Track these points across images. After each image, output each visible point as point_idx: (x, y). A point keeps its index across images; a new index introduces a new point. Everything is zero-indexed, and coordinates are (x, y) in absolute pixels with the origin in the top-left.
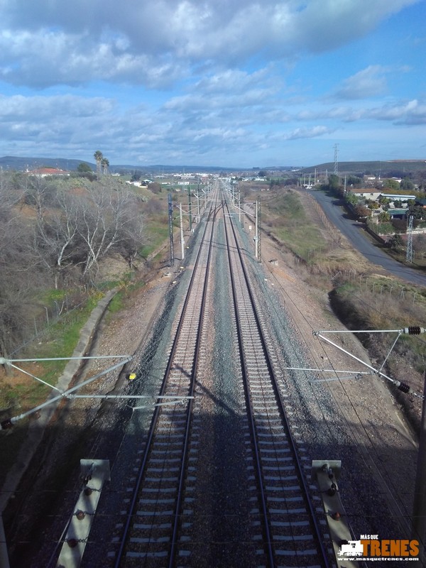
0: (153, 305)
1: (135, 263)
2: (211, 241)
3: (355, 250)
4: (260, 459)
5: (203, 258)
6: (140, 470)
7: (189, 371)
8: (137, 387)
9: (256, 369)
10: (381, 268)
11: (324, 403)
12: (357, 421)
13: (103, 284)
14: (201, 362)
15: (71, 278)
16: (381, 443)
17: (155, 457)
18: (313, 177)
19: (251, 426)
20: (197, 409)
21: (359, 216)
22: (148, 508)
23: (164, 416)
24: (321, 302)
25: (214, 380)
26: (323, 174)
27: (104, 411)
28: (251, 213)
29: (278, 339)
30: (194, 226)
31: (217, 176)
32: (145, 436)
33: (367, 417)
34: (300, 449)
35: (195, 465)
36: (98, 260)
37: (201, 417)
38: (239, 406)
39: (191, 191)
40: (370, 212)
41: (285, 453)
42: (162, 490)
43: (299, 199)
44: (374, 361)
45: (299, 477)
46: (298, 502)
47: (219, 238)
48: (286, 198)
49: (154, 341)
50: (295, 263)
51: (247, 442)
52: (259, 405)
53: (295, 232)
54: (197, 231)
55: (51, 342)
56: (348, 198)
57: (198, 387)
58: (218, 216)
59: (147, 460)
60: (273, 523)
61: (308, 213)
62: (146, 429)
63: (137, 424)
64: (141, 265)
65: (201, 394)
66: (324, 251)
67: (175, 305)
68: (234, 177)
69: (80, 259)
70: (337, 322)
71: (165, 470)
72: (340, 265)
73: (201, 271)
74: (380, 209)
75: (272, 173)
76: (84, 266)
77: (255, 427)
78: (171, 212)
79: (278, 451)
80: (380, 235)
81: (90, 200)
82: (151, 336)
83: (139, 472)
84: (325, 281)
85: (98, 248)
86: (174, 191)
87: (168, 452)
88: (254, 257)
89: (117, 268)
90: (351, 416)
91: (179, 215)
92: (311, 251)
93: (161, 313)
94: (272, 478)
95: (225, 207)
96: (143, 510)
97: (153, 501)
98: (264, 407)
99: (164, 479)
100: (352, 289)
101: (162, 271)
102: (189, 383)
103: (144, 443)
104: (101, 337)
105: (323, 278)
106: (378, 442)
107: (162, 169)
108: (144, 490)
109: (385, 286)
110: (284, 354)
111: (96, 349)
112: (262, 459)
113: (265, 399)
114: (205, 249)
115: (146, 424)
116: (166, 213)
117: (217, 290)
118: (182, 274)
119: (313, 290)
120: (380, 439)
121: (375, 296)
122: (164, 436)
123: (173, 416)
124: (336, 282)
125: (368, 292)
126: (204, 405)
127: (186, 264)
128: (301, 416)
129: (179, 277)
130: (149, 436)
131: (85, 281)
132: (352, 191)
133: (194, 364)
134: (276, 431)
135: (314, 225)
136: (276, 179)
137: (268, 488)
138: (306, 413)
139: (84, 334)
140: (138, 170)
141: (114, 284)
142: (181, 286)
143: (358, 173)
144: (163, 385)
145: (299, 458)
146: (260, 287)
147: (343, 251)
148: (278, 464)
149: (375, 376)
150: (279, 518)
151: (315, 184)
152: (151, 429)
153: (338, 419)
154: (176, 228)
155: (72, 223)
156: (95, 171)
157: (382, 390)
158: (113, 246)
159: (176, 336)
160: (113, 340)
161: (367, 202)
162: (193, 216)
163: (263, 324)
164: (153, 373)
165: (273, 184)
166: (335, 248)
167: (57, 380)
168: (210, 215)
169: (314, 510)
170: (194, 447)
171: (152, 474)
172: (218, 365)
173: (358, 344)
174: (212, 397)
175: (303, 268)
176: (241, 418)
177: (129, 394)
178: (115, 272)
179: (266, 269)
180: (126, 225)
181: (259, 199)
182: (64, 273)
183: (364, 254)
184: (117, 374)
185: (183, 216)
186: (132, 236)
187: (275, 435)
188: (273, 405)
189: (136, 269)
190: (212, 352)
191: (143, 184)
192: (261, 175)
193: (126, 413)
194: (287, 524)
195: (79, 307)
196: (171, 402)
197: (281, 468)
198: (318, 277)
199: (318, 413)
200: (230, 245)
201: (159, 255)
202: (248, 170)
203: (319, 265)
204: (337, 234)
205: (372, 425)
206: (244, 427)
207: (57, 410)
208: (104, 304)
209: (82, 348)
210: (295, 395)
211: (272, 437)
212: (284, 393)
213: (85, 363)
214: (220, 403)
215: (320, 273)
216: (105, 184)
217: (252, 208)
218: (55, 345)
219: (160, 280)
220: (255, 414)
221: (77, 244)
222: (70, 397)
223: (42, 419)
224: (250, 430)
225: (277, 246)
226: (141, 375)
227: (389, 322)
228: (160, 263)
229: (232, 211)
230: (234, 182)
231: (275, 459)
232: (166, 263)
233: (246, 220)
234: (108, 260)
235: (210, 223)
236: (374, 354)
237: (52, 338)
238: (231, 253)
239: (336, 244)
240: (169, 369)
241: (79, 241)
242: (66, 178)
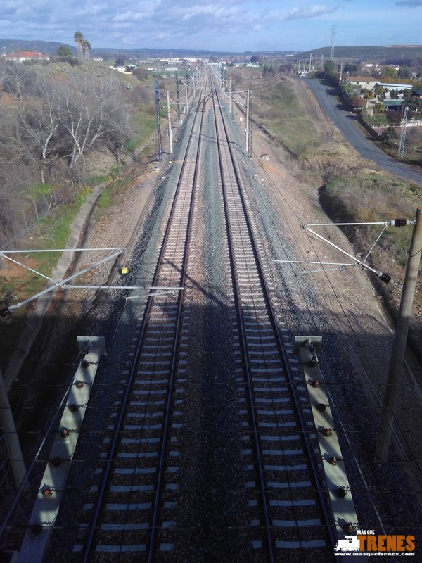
0: (141, 201)
1: (122, 157)
2: (200, 134)
3: (348, 143)
4: (246, 345)
5: (192, 152)
6: (135, 355)
7: (179, 265)
8: (128, 280)
9: (245, 264)
10: (372, 163)
11: (309, 294)
12: (339, 310)
13: (90, 179)
14: (191, 258)
15: (58, 172)
16: (360, 331)
17: (149, 344)
18: (308, 63)
19: (238, 316)
20: (187, 301)
21: (354, 107)
22: (143, 387)
23: (156, 307)
24: (311, 198)
25: (204, 274)
26: (318, 60)
27: (99, 302)
28: (242, 103)
29: (266, 235)
30: (183, 117)
31: (207, 60)
32: (138, 325)
33: (348, 307)
34: (283, 336)
35: (186, 350)
36: (84, 153)
37: (191, 308)
38: (228, 298)
39: (179, 77)
40: (366, 102)
41: (270, 340)
42: (156, 372)
43: (293, 87)
44: (359, 255)
45: (282, 360)
46: (280, 382)
47: (209, 130)
48: (280, 87)
49: (144, 237)
50: (287, 158)
51: (234, 331)
52: (246, 297)
53: (288, 124)
54: (186, 122)
55: (42, 237)
56: (343, 87)
57: (188, 281)
58: (208, 107)
59: (142, 346)
60: (257, 400)
61: (301, 104)
62: (139, 319)
63: (131, 314)
64: (128, 160)
65: (191, 287)
66: (317, 145)
67: (164, 201)
68: (225, 63)
69: (65, 152)
70: (325, 217)
71: (158, 355)
72: (332, 160)
73: (190, 166)
74: (376, 100)
75: (265, 59)
76: (69, 160)
77: (242, 317)
78: (158, 100)
79: (263, 338)
80: (373, 127)
81: (73, 88)
82: (141, 232)
84: (316, 176)
85: (83, 140)
86: (161, 78)
87: (161, 339)
88: (244, 152)
89: (104, 162)
90: (335, 307)
91: (166, 104)
92: (303, 144)
93: (150, 209)
94: (257, 361)
95: (215, 97)
96: (139, 390)
97: (148, 382)
98: (251, 298)
99: (157, 363)
100: (342, 184)
101: (151, 166)
102: (180, 277)
103: (138, 332)
104: (92, 233)
105: (314, 173)
106: (357, 329)
107: (146, 53)
108: (139, 372)
109: (375, 181)
110: (272, 249)
111: (88, 243)
112: (248, 345)
113: (252, 292)
114: (194, 142)
115: (139, 314)
116: (152, 102)
117: (206, 186)
118: (171, 169)
119: (304, 185)
120: (359, 326)
121: (364, 192)
122: (157, 325)
123: (165, 307)
124: (326, 178)
125: (357, 187)
126: (194, 297)
127: (175, 159)
128: (286, 307)
129: (168, 172)
130: (142, 325)
131: (72, 175)
132: (348, 79)
133: (184, 259)
134: (262, 321)
135: (308, 117)
136: (269, 65)
137: (253, 370)
138: (291, 303)
139: (75, 230)
140: (122, 53)
141: (101, 179)
142: (169, 182)
143: (353, 58)
144: (154, 279)
145: (283, 344)
146: (250, 183)
147: (335, 145)
148: (263, 349)
149: (357, 268)
150: (263, 395)
151: (310, 71)
152: (144, 318)
153: (320, 309)
154: (163, 119)
155: (55, 113)
156: (76, 55)
157: (364, 282)
158: (98, 138)
159: (166, 231)
160: (104, 235)
161: (363, 91)
162: (181, 106)
163: (252, 220)
164: (145, 267)
165: (267, 71)
166: (327, 142)
167: (51, 274)
168: (199, 105)
169: (295, 388)
170: (185, 335)
171: (146, 359)
172: (208, 260)
173: (344, 239)
174: (202, 290)
175: (294, 163)
176: (229, 308)
177: (123, 285)
178: (102, 166)
179: (256, 163)
180: (111, 115)
181: (251, 86)
182: (50, 166)
183: (356, 148)
184: (109, 269)
185: (171, 106)
186: (118, 127)
187: (261, 324)
188: (260, 297)
189: (123, 163)
190: (202, 248)
191: (128, 70)
192: (254, 60)
193: (120, 304)
194: (270, 401)
195: (68, 202)
196: (160, 294)
197: (266, 353)
198: (308, 172)
199: (301, 303)
200: (220, 138)
201: (147, 149)
202: (241, 54)
203: (310, 160)
204: (330, 126)
205: (353, 314)
206: (232, 317)
207: (53, 301)
208: (93, 200)
209: (73, 243)
210: (281, 287)
211: (258, 326)
212: (270, 285)
213: (78, 255)
214: (210, 296)
215: (311, 169)
216: (87, 69)
217: (243, 97)
218: (47, 240)
219: (148, 175)
220: (243, 305)
221: (61, 136)
222: (65, 287)
223: (40, 310)
224: (238, 320)
225: (268, 139)
226: (132, 269)
227: (376, 217)
228: (148, 157)
229: (222, 101)
230: (225, 68)
231: (260, 345)
232: (155, 157)
233: (237, 110)
234: (94, 153)
235: (199, 114)
236: (359, 249)
237: (43, 234)
238: (221, 147)
239: (328, 137)
240: (160, 263)
241: (63, 133)
242: (46, 63)
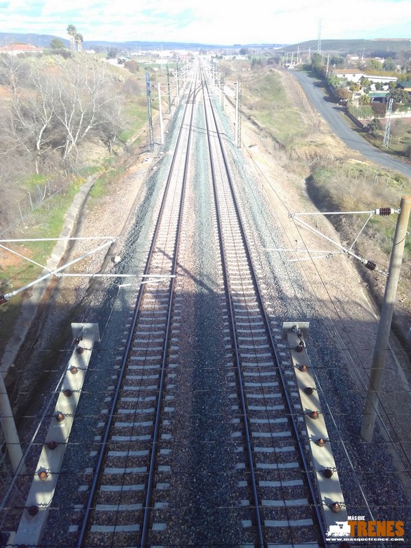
0: (134, 190)
1: (114, 148)
2: (191, 125)
3: (334, 134)
4: (236, 331)
5: (183, 143)
6: (128, 341)
7: (171, 254)
8: (122, 268)
9: (234, 252)
10: (358, 154)
11: (296, 281)
12: (326, 297)
13: (83, 169)
14: (182, 247)
15: (52, 163)
16: (346, 317)
17: (141, 330)
18: (296, 56)
19: (228, 303)
20: (179, 288)
21: (340, 99)
22: (136, 373)
23: (148, 294)
24: (298, 188)
25: (195, 262)
26: (305, 53)
27: (93, 290)
28: (232, 94)
29: (255, 224)
30: (174, 109)
31: (197, 53)
32: (131, 312)
33: (334, 294)
34: (272, 322)
35: (178, 336)
36: (78, 144)
37: (182, 295)
38: (218, 285)
39: (170, 70)
40: (352, 94)
41: (259, 326)
42: (148, 358)
43: (281, 80)
44: (345, 243)
45: (271, 346)
46: (269, 367)
47: (199, 122)
48: (268, 79)
49: (136, 226)
50: (275, 149)
51: (224, 317)
52: (236, 284)
53: (276, 115)
54: (176, 114)
55: (37, 227)
56: (330, 79)
57: (179, 269)
58: (198, 98)
59: (134, 332)
60: (247, 384)
61: (289, 95)
62: (132, 306)
63: (124, 302)
64: (121, 150)
65: (182, 275)
66: (304, 136)
67: (156, 191)
68: (215, 55)
69: (58, 144)
70: (313, 207)
71: (150, 341)
72: (319, 150)
73: (181, 157)
74: (361, 92)
75: (254, 52)
76: (63, 150)
77: (232, 304)
78: (149, 92)
79: (252, 324)
80: (359, 119)
81: (65, 79)
82: (134, 221)
83: (127, 343)
84: (303, 166)
85: (76, 131)
86: (152, 70)
87: (153, 326)
88: (234, 142)
89: (96, 153)
90: (322, 294)
91: (157, 96)
92: (290, 135)
93: (142, 199)
94: (246, 347)
95: (205, 88)
96: (132, 375)
97: (141, 367)
98: (241, 286)
99: (150, 349)
100: (329, 174)
101: (142, 156)
102: (171, 265)
103: (131, 318)
104: (85, 222)
105: (301, 163)
106: (343, 315)
107: (138, 46)
108: (132, 358)
109: (361, 171)
110: (261, 238)
111: (82, 232)
112: (238, 331)
113: (241, 279)
114: (185, 133)
115: (132, 302)
116: (144, 94)
117: (197, 176)
118: (162, 159)
119: (291, 175)
120: (345, 313)
121: (350, 181)
122: (149, 312)
123: (157, 294)
124: (313, 168)
125: (344, 177)
126: (185, 285)
127: (166, 149)
128: (274, 293)
129: (159, 162)
130: (135, 312)
131: (65, 166)
132: (335, 71)
133: (175, 247)
134: (251, 307)
135: (295, 109)
136: (258, 58)
137: (242, 355)
138: (280, 291)
139: (69, 219)
140: (114, 46)
141: (94, 169)
142: (161, 172)
143: (341, 51)
144: (146, 267)
145: (271, 330)
146: (239, 173)
147: (322, 136)
148: (252, 335)
149: (343, 257)
150: (252, 379)
151: (298, 64)
152: (136, 306)
153: (307, 296)
154: (154, 110)
155: (49, 105)
156: (69, 48)
157: (350, 270)
158: (91, 129)
159: (158, 221)
160: (97, 224)
161: (349, 84)
162: (172, 98)
163: (241, 209)
164: (137, 256)
165: (255, 64)
166: (314, 133)
167: (45, 262)
168: (189, 97)
169: (283, 373)
170: (176, 321)
171: (139, 345)
172: (199, 248)
173: (330, 228)
174: (192, 277)
175: (282, 153)
176: (219, 296)
177: (116, 273)
178: (95, 157)
179: (245, 154)
180: (104, 107)
181: (240, 79)
182: (44, 157)
183: (342, 139)
184: (102, 258)
185: (162, 98)
186: (110, 118)
187: (250, 311)
188: (249, 284)
189: (116, 154)
190: (193, 237)
191: (120, 62)
192: (243, 52)
193: (113, 292)
194: (259, 385)
195: (62, 192)
196: (152, 282)
197: (255, 339)
198: (296, 163)
199: (289, 291)
200: (210, 129)
201: (138, 139)
202: (230, 47)
203: (297, 150)
204: (317, 117)
205: (339, 301)
206: (222, 304)
207: (48, 289)
208: (86, 190)
209: (67, 233)
210: (269, 275)
211: (248, 312)
212: (259, 273)
213: (72, 244)
214: (201, 283)
215: (299, 159)
216: (79, 62)
217: (233, 89)
218: (41, 230)
219: (140, 165)
220: (233, 292)
221: (55, 127)
222: (59, 275)
223: (35, 298)
224: (228, 306)
225: (257, 130)
226: (125, 257)
227: (361, 206)
228: (140, 148)
229: (212, 92)
230: (215, 60)
231: (250, 331)
232: (146, 148)
233: (226, 102)
234: (87, 144)
235: (190, 105)
236: (345, 237)
237: (38, 223)
238: (211, 138)
239: (315, 128)
240: (151, 252)
241: (56, 124)
242: (39, 56)
